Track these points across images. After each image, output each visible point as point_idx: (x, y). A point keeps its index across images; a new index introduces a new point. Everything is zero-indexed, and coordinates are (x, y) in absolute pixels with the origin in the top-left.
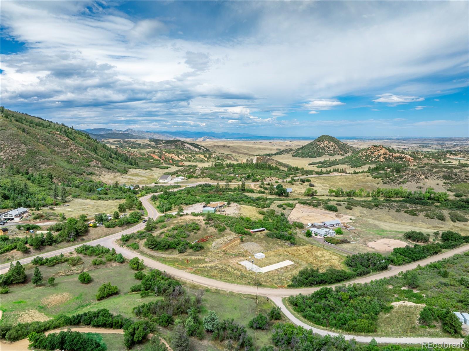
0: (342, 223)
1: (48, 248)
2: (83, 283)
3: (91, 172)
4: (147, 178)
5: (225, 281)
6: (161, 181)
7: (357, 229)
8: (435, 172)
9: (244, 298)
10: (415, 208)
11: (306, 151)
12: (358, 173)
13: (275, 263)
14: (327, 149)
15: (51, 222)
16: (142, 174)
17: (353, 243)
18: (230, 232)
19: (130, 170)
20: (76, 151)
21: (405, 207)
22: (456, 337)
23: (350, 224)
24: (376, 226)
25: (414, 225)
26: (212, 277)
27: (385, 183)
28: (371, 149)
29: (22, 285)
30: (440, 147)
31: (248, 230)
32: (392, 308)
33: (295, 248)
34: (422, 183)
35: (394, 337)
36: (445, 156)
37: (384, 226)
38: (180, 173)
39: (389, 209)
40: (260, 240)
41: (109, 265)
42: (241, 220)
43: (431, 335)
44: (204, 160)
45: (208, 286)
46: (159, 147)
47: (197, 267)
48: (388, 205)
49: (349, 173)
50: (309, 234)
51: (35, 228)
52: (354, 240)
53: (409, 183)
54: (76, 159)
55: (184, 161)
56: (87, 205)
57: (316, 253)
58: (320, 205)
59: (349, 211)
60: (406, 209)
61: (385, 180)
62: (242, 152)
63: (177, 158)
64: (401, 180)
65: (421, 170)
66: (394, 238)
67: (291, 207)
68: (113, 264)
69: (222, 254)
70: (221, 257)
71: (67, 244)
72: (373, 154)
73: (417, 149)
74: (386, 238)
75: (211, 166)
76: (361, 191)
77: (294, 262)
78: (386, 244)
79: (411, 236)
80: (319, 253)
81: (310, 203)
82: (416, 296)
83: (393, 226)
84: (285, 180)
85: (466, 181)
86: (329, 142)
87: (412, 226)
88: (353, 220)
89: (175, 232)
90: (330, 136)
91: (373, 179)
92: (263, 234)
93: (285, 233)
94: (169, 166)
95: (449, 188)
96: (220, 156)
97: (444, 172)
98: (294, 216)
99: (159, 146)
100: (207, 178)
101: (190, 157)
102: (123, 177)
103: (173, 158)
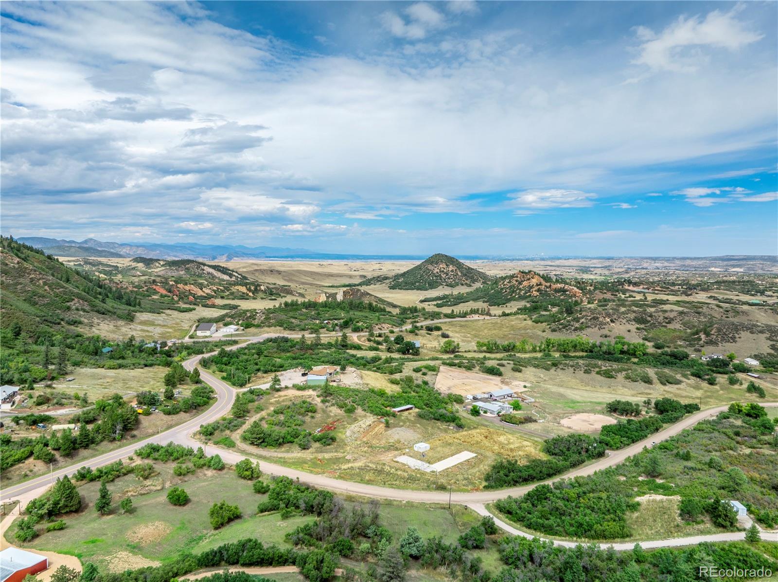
0: (515, 393)
1: (83, 452)
2: (175, 505)
3: (74, 319)
4: (171, 328)
5: (392, 487)
6: (199, 333)
7: (537, 400)
8: (623, 313)
9: (432, 509)
10: (610, 366)
11: (411, 279)
12: (508, 315)
13: (449, 456)
14: (444, 276)
15: (67, 410)
16: (160, 322)
17: (541, 421)
18: (363, 413)
19: (138, 314)
20: (41, 282)
21: (596, 366)
22: (732, 531)
23: (525, 394)
24: (562, 395)
25: (613, 392)
26: (369, 482)
27: (554, 331)
28: (517, 277)
29: (76, 515)
30: (607, 272)
31: (388, 409)
32: (638, 504)
33: (464, 433)
34: (607, 329)
35: (659, 540)
36: (623, 287)
37: (574, 396)
38: (229, 319)
39: (575, 370)
40: (412, 425)
41: (201, 474)
42: (373, 394)
43: (702, 532)
44: (248, 295)
45: (371, 496)
47: (340, 469)
48: (571, 363)
49: (495, 316)
50: (475, 412)
51: (46, 420)
52: (540, 416)
53: (589, 330)
54: (44, 297)
55: (214, 297)
56: (105, 377)
57: (499, 439)
58: (474, 367)
59: (517, 374)
60: (597, 369)
61: (553, 326)
62: (303, 281)
63: (200, 293)
64: (577, 325)
65: (603, 310)
66: (593, 411)
67: (434, 370)
68: (206, 472)
69: (366, 449)
70: (365, 452)
71: (112, 446)
72: (521, 284)
73: (575, 276)
74: (583, 412)
75: (277, 306)
76: (524, 342)
77: (476, 453)
78: (584, 421)
79: (617, 407)
80: (502, 439)
81: (458, 363)
82: (662, 487)
83: (585, 394)
84: (404, 328)
85: (666, 324)
86: (447, 265)
87: (611, 393)
88: (528, 387)
89: (282, 417)
90: (446, 256)
91: (534, 323)
92: (413, 414)
93: (442, 411)
94: (192, 307)
95: (645, 335)
96: (273, 288)
97: (634, 312)
98: (442, 384)
99: (155, 270)
100: (278, 328)
101: (221, 290)
102: (130, 327)
103: (193, 292)
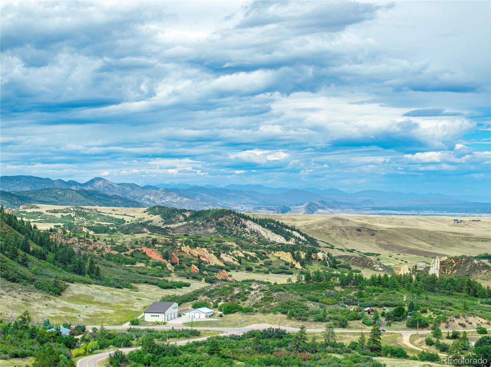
4: (113, 307)
6: (149, 318)
16: (103, 299)
19: (73, 286)
44: (293, 266)
46: (173, 230)
55: (233, 268)
63: (214, 261)
94: (185, 281)
96: (340, 257)
99: (172, 226)
100: (280, 315)
101: (251, 257)
102: (48, 302)
103: (204, 259)
